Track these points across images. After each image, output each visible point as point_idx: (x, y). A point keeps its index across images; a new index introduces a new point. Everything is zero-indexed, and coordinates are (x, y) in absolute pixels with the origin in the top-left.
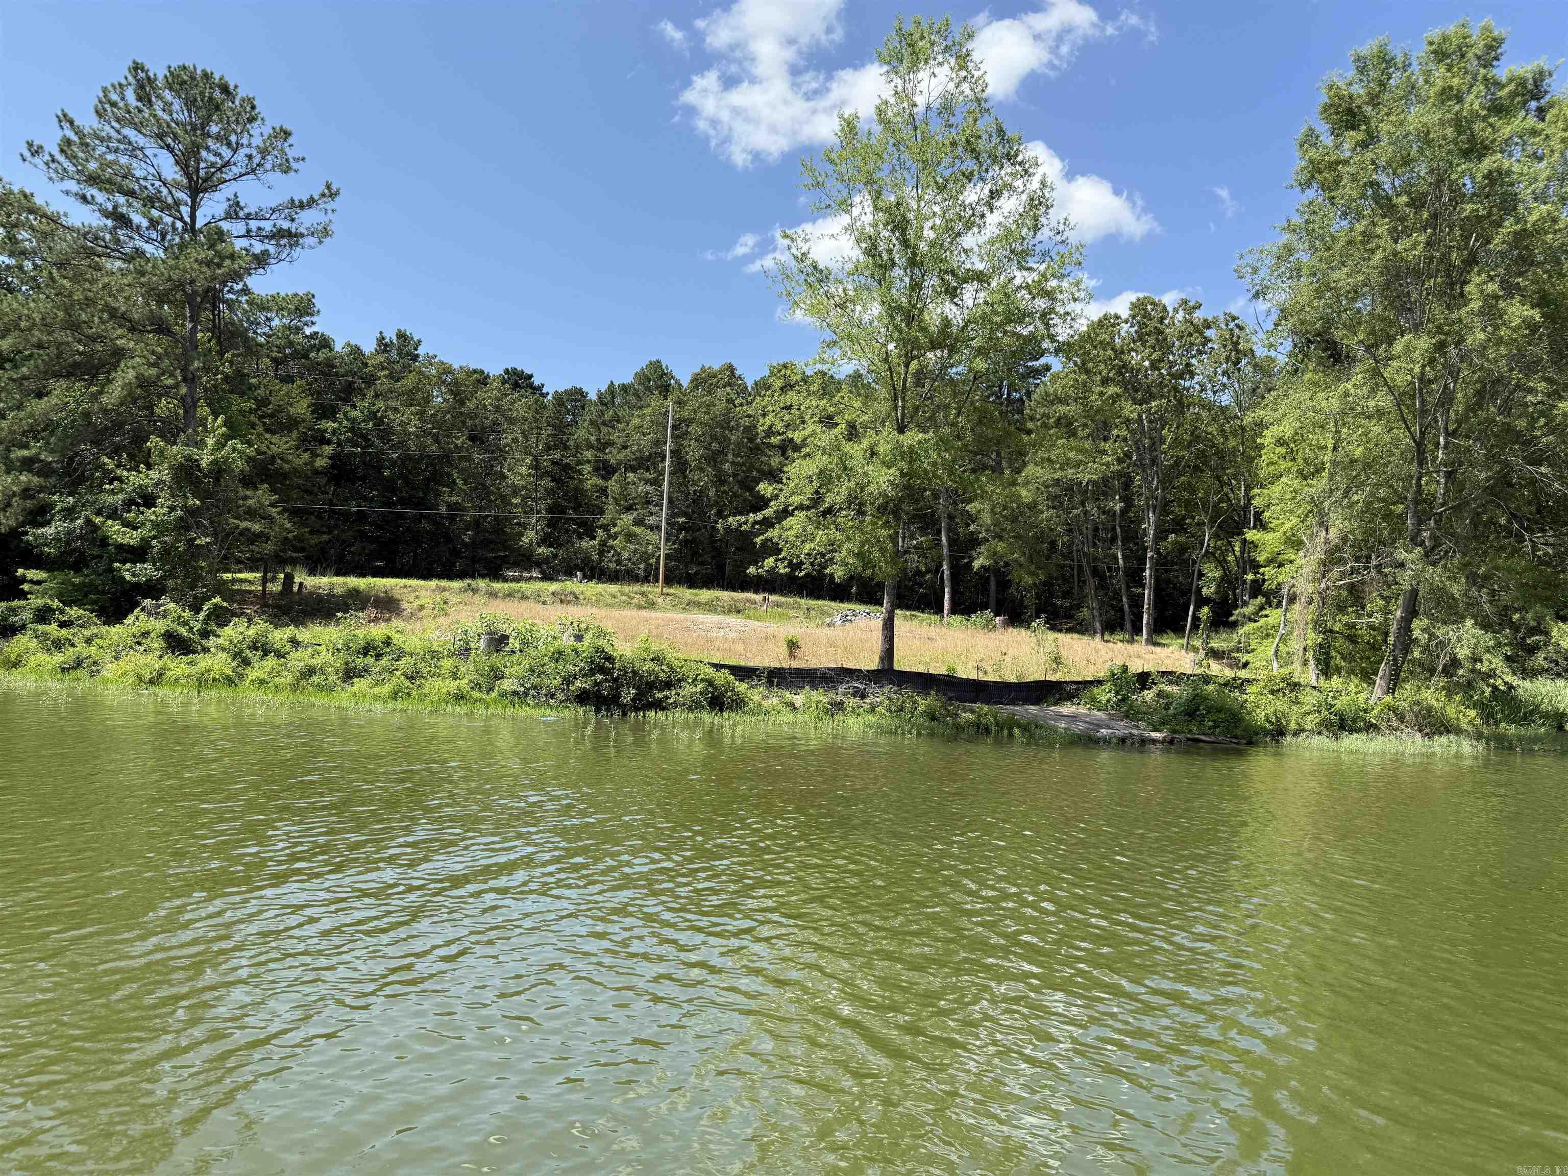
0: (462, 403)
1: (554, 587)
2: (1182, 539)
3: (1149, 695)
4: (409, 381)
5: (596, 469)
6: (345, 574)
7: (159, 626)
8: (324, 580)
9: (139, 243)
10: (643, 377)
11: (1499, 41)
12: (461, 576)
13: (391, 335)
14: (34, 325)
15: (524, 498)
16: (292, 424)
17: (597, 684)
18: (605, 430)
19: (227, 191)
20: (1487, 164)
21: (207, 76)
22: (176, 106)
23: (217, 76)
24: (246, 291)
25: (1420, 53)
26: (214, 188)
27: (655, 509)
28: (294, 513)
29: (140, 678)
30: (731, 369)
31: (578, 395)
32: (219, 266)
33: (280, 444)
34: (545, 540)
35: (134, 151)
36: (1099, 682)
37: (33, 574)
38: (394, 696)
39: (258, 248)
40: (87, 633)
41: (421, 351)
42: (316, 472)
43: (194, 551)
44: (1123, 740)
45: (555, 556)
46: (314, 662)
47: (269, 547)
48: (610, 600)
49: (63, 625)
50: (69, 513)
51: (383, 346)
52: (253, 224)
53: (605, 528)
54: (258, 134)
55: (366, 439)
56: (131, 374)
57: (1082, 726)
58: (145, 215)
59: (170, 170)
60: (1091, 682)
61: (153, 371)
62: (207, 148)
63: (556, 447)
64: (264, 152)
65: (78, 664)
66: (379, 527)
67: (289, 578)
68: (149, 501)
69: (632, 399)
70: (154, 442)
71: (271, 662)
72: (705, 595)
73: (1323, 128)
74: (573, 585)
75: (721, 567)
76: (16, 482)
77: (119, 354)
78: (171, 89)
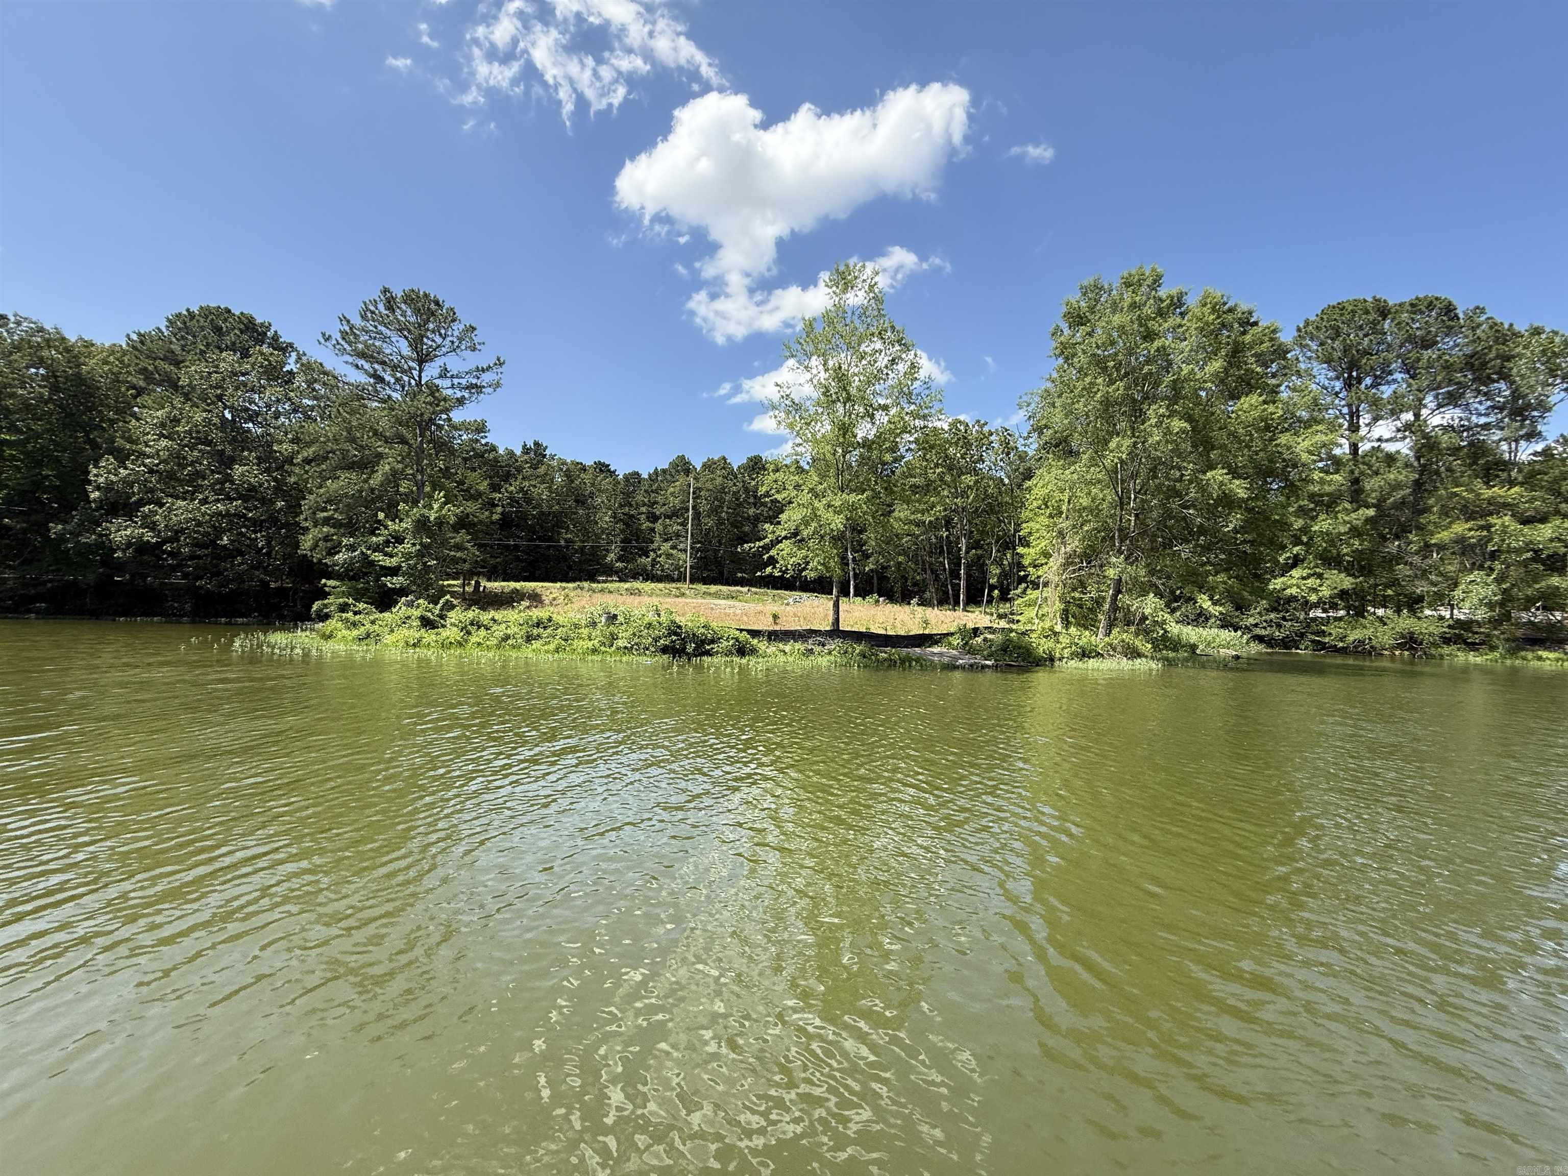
0: (572, 482)
1: (627, 585)
2: (980, 552)
3: (979, 640)
4: (542, 470)
5: (648, 518)
6: (508, 581)
7: (417, 613)
8: (496, 584)
9: (389, 392)
10: (674, 465)
11: (1160, 277)
12: (574, 580)
13: (530, 444)
14: (329, 440)
15: (607, 535)
16: (480, 494)
17: (672, 642)
18: (653, 495)
19: (439, 362)
20: (1157, 344)
21: (426, 295)
22: (409, 313)
23: (432, 296)
24: (449, 420)
25: (1117, 284)
26: (431, 360)
27: (682, 539)
28: (480, 546)
29: (407, 643)
30: (724, 459)
31: (635, 476)
32: (438, 405)
33: (471, 507)
34: (620, 559)
35: (385, 338)
36: (952, 634)
37: (331, 583)
38: (557, 650)
39: (459, 394)
40: (372, 618)
41: (548, 452)
42: (492, 523)
43: (427, 569)
44: (971, 666)
45: (626, 568)
46: (509, 631)
47: (467, 566)
48: (659, 592)
49: (355, 613)
50: (352, 548)
51: (526, 450)
52: (456, 381)
53: (654, 551)
54: (457, 328)
55: (517, 502)
56: (387, 467)
57: (946, 659)
58: (393, 376)
59: (405, 348)
60: (947, 634)
61: (400, 466)
62: (428, 338)
63: (625, 506)
64: (460, 340)
65: (368, 636)
66: (527, 554)
67: (478, 584)
68: (399, 540)
69: (669, 477)
70: (401, 506)
71: (483, 632)
72: (713, 588)
73: (1064, 326)
74: (637, 585)
75: (722, 573)
76: (321, 532)
77: (380, 456)
78: (405, 303)
